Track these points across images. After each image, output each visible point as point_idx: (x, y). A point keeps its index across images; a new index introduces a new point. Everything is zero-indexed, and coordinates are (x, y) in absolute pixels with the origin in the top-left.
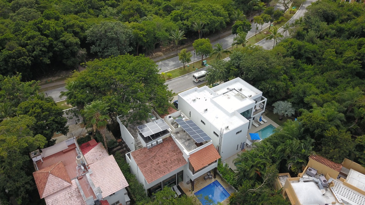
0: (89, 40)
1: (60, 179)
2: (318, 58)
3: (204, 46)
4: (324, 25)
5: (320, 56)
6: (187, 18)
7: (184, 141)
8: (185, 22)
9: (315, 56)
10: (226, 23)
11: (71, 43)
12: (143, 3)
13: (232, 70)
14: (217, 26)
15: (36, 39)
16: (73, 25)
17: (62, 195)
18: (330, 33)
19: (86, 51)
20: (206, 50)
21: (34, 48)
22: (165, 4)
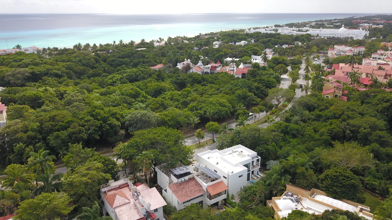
0: (127, 124)
1: (123, 198)
2: (301, 135)
3: (214, 126)
4: (307, 112)
5: (302, 133)
6: (201, 109)
7: (203, 180)
8: (199, 111)
9: (299, 133)
10: (230, 112)
11: (115, 125)
12: (165, 100)
13: (235, 140)
14: (224, 114)
15: (91, 122)
16: (116, 113)
17: (124, 207)
18: (311, 118)
19: (125, 132)
20: (216, 129)
21: (89, 128)
22: (183, 100)
